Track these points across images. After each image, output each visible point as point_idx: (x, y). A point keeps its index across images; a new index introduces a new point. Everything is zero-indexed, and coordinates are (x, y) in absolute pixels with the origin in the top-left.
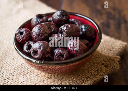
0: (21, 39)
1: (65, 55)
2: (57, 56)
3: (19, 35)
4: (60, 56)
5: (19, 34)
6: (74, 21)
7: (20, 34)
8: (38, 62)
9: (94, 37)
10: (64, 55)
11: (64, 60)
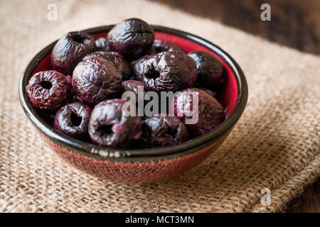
0: (46, 101)
1: (179, 130)
2: (159, 135)
3: (40, 90)
4: (167, 135)
5: (41, 88)
6: (163, 46)
7: (44, 87)
8: (117, 154)
9: (222, 80)
10: (177, 131)
11: (178, 144)
